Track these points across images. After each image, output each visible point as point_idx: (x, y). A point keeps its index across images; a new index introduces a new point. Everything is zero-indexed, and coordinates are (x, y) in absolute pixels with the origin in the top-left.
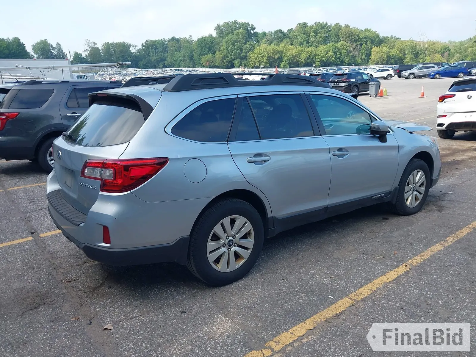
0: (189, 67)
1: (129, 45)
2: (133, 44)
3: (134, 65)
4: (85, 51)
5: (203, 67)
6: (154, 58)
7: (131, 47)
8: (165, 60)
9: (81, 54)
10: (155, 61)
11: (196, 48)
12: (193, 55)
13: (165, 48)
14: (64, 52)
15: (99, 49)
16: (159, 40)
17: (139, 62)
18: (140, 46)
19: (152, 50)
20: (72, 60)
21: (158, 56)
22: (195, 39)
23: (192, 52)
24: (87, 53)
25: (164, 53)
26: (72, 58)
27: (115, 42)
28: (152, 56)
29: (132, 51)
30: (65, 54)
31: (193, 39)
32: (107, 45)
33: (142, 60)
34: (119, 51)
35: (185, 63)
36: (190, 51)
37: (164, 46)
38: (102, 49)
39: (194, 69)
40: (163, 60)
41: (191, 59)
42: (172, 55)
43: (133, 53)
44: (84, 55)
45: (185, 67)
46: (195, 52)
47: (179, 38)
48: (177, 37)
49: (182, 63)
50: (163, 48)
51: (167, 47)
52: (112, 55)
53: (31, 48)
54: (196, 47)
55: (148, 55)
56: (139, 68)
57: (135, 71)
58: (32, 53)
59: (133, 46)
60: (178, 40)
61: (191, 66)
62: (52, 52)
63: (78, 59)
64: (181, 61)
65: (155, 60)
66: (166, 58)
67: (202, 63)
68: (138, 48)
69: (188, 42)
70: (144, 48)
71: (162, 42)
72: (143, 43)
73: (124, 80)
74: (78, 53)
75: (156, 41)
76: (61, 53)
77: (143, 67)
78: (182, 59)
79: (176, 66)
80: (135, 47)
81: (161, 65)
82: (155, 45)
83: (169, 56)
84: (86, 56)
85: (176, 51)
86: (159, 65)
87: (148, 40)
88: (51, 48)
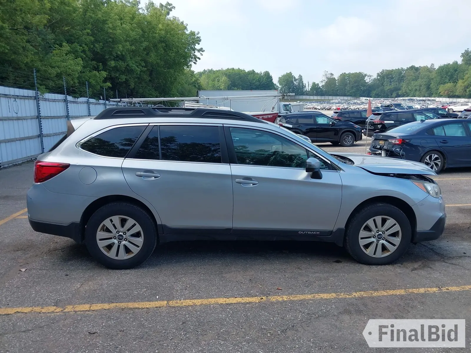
0: (424, 96)
1: (364, 75)
2: (368, 74)
3: (366, 94)
4: (322, 82)
5: (440, 96)
6: (387, 87)
7: (367, 77)
8: (400, 89)
9: (318, 84)
10: (388, 91)
11: (435, 77)
12: (431, 84)
13: (401, 77)
14: (304, 83)
15: (335, 80)
16: (396, 69)
17: (371, 91)
18: (375, 76)
19: (387, 80)
20: (309, 89)
21: (393, 86)
22: (436, 67)
23: (429, 81)
24: (323, 84)
25: (399, 83)
26: (310, 87)
27: (351, 73)
28: (386, 86)
29: (367, 81)
30: (305, 84)
31: (435, 67)
32: (343, 76)
33: (375, 90)
34: (353, 81)
35: (420, 93)
36: (428, 80)
37: (400, 75)
38: (338, 79)
39: (429, 98)
40: (397, 89)
41: (428, 88)
42: (408, 84)
43: (367, 82)
44: (320, 85)
45: (419, 96)
46: (433, 81)
47: (419, 67)
48: (417, 66)
49: (417, 93)
50: (399, 77)
51: (403, 77)
52: (346, 85)
53: (278, 80)
54: (436, 75)
55: (382, 84)
56: (371, 97)
57: (366, 100)
58: (278, 85)
59: (368, 76)
60: (417, 69)
61: (426, 95)
62: (294, 84)
63: (315, 89)
64: (416, 90)
65: (388, 89)
66: (401, 88)
67: (440, 93)
68: (373, 78)
69: (428, 70)
70: (379, 77)
71: (399, 72)
72: (379, 73)
73: (348, 108)
74: (316, 83)
75: (393, 70)
76: (301, 84)
77: (375, 96)
78: (418, 88)
79: (411, 96)
80: (370, 77)
81: (394, 94)
82: (391, 74)
83: (404, 86)
84: (323, 86)
85: (413, 80)
86: (392, 95)
87: (384, 69)
88: (294, 80)
